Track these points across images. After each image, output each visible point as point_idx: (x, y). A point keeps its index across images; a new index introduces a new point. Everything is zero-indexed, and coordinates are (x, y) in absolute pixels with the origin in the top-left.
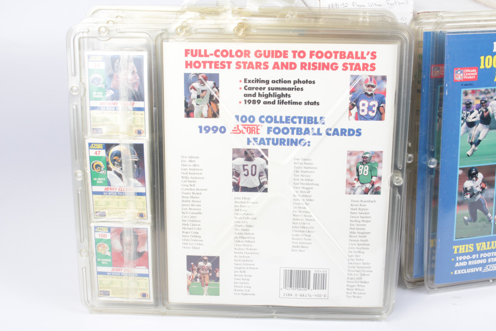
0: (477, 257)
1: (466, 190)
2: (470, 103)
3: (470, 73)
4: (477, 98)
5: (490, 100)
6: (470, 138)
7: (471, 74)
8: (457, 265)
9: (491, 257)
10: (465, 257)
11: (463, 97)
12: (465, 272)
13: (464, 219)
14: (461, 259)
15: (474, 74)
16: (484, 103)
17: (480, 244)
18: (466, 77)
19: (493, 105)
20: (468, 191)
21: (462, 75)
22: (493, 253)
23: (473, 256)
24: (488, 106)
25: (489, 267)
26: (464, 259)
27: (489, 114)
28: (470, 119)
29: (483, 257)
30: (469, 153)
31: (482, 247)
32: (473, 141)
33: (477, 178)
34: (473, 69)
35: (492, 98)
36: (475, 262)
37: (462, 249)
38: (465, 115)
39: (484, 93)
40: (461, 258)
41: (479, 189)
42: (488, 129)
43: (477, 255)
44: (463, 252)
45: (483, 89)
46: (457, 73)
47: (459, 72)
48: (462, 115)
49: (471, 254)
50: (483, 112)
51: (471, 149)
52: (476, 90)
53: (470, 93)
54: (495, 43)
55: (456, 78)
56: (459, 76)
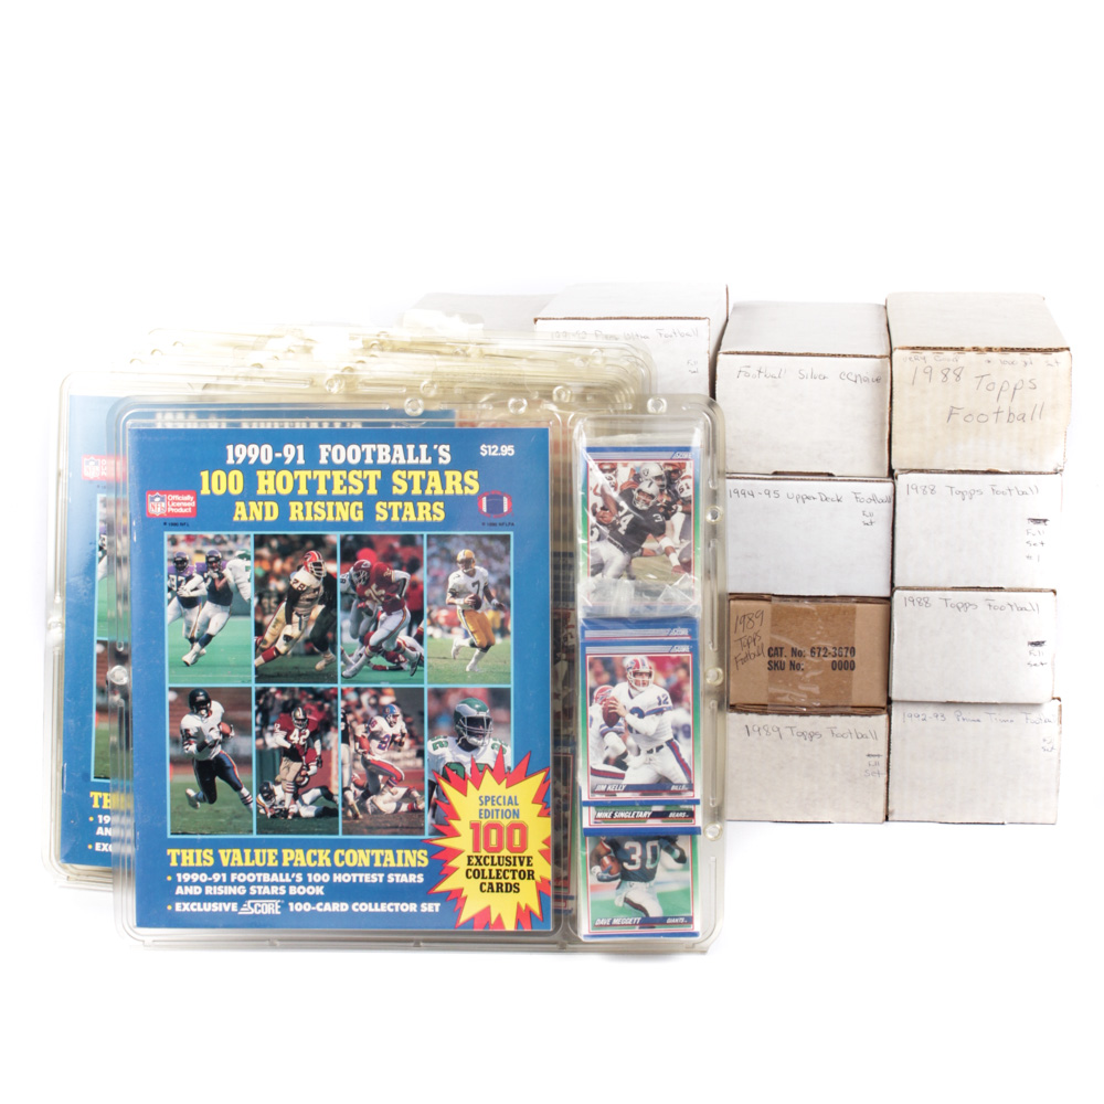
0: (224, 880)
1: (187, 736)
2: (185, 561)
3: (180, 502)
4: (199, 552)
5: (227, 557)
6: (188, 629)
7: (184, 504)
8: (179, 890)
9: (256, 883)
10: (195, 877)
11: (167, 547)
12: (200, 909)
13: (188, 796)
14: (187, 880)
15: (189, 504)
16: (215, 562)
17: (229, 851)
18: (173, 510)
19: (235, 567)
20: (190, 737)
21: (163, 504)
22: (259, 875)
23: (214, 875)
24: (224, 567)
25: (252, 905)
26: (195, 880)
27: (226, 583)
28: (187, 590)
29: (236, 880)
30: (189, 658)
31: (234, 859)
32: (195, 635)
33: (209, 712)
34: (185, 495)
35: (231, 552)
36: (220, 891)
37: (188, 857)
38: (174, 583)
39: (212, 542)
40: (187, 877)
41: (215, 735)
42: (226, 615)
43: (224, 875)
44: (191, 864)
45: (210, 535)
46: (152, 500)
47: (157, 499)
48: (167, 583)
49: (209, 871)
50: (213, 580)
51: (193, 652)
52: (196, 536)
53: (183, 541)
54: (230, 448)
55: (152, 511)
56: (158, 506)
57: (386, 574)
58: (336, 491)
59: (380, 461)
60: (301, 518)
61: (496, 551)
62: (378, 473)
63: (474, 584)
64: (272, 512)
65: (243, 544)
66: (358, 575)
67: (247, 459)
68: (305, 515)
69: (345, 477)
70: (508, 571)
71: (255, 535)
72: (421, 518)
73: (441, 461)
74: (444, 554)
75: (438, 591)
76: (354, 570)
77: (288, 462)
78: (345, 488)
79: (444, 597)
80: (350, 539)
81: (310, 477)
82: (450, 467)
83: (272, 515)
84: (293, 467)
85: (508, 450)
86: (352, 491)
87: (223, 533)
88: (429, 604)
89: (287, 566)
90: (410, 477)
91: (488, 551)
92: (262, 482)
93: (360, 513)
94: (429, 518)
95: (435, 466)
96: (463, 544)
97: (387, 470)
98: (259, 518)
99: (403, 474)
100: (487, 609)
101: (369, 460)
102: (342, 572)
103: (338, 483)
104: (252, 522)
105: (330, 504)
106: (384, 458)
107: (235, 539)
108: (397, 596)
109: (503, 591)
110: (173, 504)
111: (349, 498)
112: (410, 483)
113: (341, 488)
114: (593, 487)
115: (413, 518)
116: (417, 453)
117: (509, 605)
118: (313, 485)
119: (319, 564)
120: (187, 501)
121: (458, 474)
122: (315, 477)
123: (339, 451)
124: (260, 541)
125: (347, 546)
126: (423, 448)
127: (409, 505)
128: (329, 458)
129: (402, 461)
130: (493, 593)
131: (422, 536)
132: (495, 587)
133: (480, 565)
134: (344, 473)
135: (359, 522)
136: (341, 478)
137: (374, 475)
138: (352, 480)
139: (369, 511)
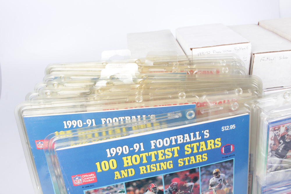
3: (88, 177)
7: (90, 178)
15: (92, 177)
18: (85, 181)
21: (80, 180)
34: (90, 174)
39: (107, 190)
45: (105, 187)
46: (75, 179)
47: (77, 178)
52: (98, 189)
53: (93, 192)
54: (108, 150)
55: (75, 183)
56: (78, 181)
57: (184, 185)
58: (160, 158)
59: (179, 142)
60: (145, 172)
61: (228, 166)
62: (178, 148)
63: (219, 181)
64: (132, 172)
65: (121, 187)
66: (173, 188)
67: (117, 153)
68: (147, 171)
69: (163, 152)
70: (233, 172)
71: (125, 183)
72: (198, 161)
73: (205, 137)
74: (207, 173)
75: (205, 186)
76: (170, 187)
77: (136, 151)
78: (164, 156)
79: (208, 187)
80: (168, 176)
81: (147, 155)
82: (209, 139)
83: (132, 174)
84: (139, 152)
85: (233, 127)
86: (167, 157)
87: (111, 185)
88: (202, 191)
89: (141, 191)
90: (192, 146)
91: (225, 168)
92: (125, 162)
93: (172, 165)
94: (201, 161)
95: (203, 139)
96: (215, 167)
97: (182, 146)
98: (126, 175)
99: (189, 146)
100: (225, 188)
101: (174, 143)
102: (165, 189)
103: (160, 155)
104: (123, 178)
105: (158, 165)
106: (180, 141)
107: (117, 186)
108: (189, 192)
109: (230, 180)
110: (85, 179)
111: (166, 160)
112: (192, 149)
113: (162, 157)
114: (271, 137)
115: (194, 162)
116: (195, 136)
117: (232, 184)
118: (149, 158)
119: (156, 188)
120: (92, 176)
121: (212, 141)
122: (150, 155)
123: (159, 142)
124: (128, 185)
125: (167, 178)
126: (197, 133)
127: (193, 157)
128: (155, 146)
129: (189, 140)
130: (227, 182)
131: (198, 168)
132: (228, 179)
133: (221, 173)
134: (163, 151)
135: (171, 168)
136: (162, 153)
137: (176, 149)
138: (167, 153)
139: (175, 163)
